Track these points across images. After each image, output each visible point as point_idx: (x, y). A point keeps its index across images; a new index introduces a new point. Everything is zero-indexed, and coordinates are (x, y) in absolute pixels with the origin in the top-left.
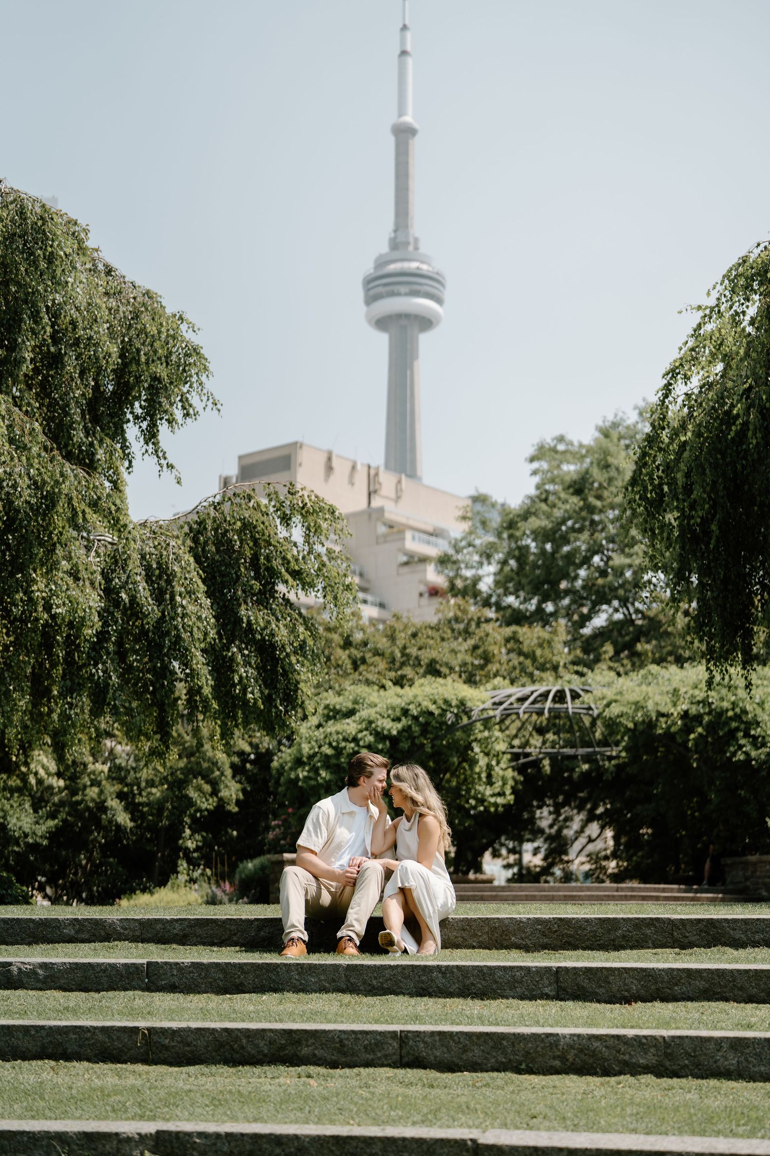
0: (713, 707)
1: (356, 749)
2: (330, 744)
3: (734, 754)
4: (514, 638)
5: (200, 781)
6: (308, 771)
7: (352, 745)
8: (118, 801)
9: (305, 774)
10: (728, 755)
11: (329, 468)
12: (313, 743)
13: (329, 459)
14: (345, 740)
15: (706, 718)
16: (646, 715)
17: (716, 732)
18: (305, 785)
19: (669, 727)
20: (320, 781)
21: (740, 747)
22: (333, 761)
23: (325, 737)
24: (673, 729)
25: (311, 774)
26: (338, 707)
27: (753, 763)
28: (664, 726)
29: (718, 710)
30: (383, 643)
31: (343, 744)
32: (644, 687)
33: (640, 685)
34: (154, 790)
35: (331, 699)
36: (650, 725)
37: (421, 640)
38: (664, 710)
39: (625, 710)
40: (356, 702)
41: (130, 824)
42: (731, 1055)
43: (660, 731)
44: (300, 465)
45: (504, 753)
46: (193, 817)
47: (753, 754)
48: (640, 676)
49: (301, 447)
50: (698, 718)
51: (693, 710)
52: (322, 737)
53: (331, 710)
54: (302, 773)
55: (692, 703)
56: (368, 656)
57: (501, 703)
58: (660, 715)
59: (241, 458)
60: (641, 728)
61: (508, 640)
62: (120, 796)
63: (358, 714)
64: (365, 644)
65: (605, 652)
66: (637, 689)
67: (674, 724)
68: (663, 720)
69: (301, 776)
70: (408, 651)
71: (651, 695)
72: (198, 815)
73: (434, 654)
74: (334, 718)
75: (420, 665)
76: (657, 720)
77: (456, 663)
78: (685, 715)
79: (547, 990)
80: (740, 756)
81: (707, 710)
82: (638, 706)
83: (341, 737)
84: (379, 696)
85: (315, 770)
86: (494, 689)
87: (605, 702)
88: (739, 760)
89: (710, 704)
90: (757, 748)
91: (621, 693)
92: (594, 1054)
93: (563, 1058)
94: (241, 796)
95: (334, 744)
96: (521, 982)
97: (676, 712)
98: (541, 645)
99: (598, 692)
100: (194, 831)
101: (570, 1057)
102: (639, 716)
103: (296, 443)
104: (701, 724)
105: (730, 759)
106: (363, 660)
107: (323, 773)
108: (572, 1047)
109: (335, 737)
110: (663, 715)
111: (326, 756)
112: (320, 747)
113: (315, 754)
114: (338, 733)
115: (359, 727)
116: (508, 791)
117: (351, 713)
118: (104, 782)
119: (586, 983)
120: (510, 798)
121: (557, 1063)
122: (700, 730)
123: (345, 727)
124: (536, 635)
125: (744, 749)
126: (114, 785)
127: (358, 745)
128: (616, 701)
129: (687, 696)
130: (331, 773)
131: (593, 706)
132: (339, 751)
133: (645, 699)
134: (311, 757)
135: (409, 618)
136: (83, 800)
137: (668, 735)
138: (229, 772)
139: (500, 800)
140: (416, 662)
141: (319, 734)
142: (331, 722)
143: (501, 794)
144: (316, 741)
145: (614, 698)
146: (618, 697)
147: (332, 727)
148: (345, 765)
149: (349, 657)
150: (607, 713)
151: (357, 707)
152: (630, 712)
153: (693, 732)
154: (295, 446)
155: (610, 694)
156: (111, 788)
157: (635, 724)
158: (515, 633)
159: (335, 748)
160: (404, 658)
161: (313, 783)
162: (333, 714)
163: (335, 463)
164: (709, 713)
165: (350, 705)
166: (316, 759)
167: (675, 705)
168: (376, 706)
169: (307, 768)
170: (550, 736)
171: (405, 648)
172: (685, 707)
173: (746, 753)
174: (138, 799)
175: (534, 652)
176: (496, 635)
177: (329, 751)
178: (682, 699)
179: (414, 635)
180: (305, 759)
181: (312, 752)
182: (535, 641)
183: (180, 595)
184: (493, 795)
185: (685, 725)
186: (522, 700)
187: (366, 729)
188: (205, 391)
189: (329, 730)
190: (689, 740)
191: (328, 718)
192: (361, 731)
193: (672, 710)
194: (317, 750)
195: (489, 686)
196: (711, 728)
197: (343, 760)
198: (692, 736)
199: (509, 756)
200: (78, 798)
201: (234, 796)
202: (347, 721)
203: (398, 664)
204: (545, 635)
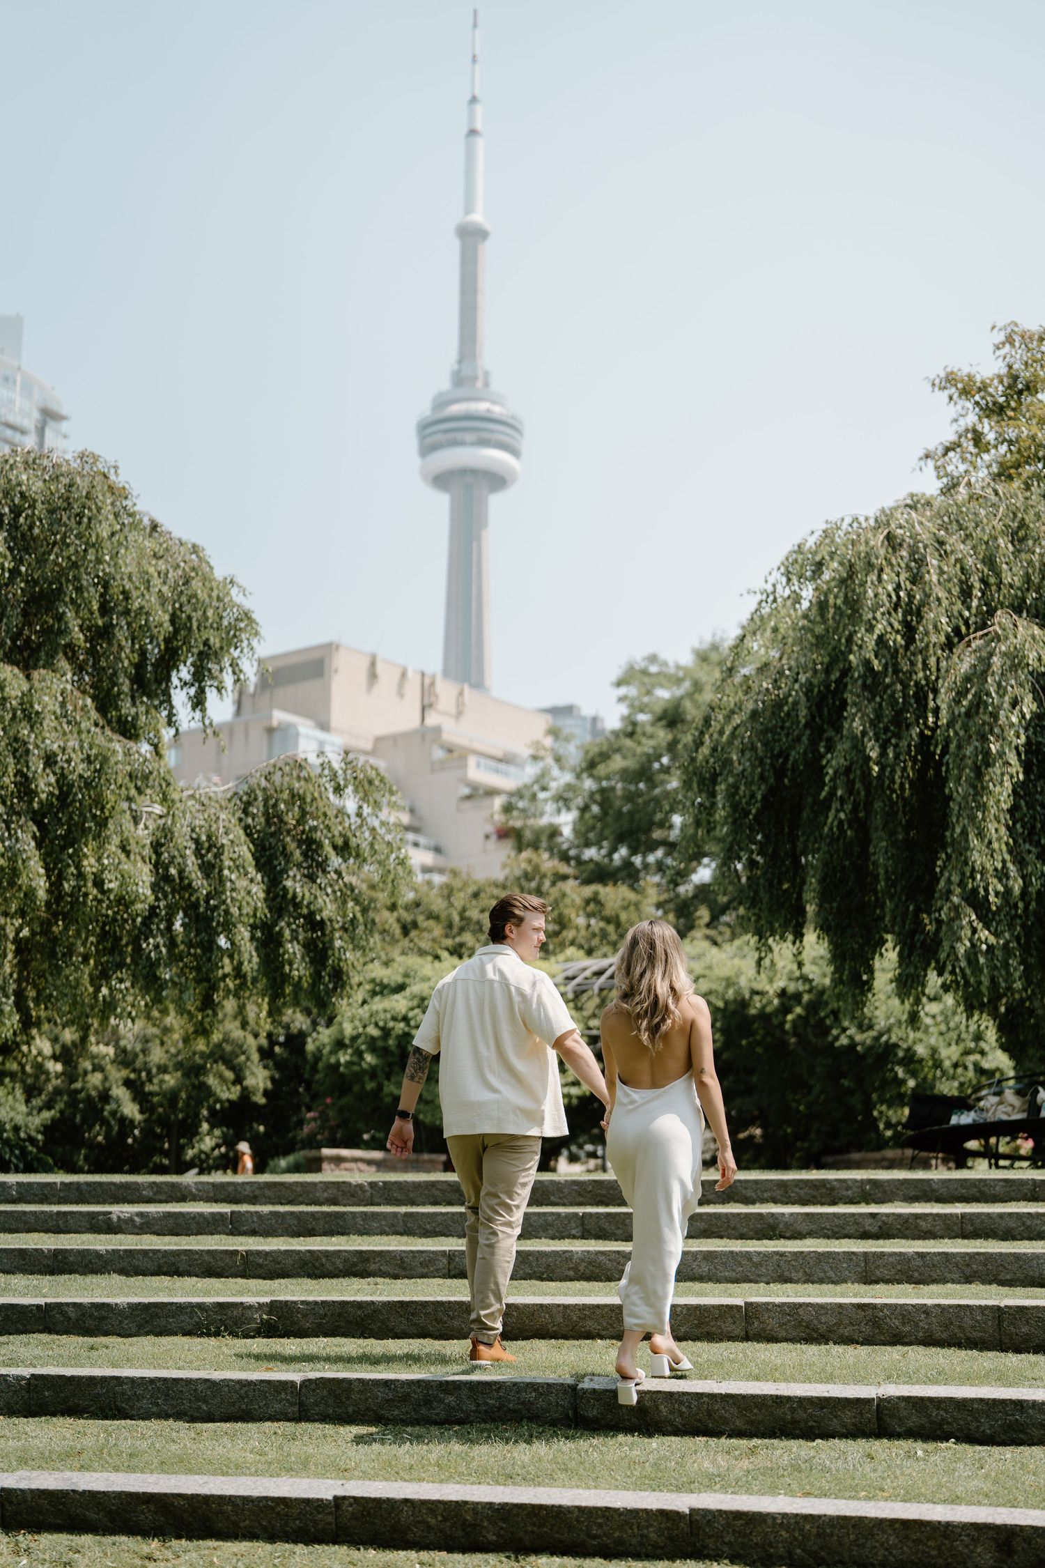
0: (814, 984)
1: (407, 1029)
2: (376, 1025)
3: (837, 1038)
4: (595, 899)
5: (222, 1068)
6: (351, 1055)
7: (402, 1025)
8: (124, 1089)
9: (348, 1058)
10: (830, 1038)
11: (373, 676)
12: (357, 1023)
13: (373, 664)
14: (394, 1019)
15: (806, 998)
16: (738, 992)
17: (817, 1013)
18: (347, 1072)
19: (764, 1007)
20: (364, 1066)
21: (844, 1030)
22: (380, 1044)
23: (371, 1016)
24: (769, 1009)
25: (355, 1059)
26: (386, 981)
27: (859, 1048)
28: (758, 1005)
29: (820, 988)
30: (438, 905)
31: (391, 1024)
32: (737, 961)
33: (732, 958)
34: (167, 1077)
35: (377, 971)
36: (743, 1004)
38: (757, 987)
39: (714, 986)
40: (406, 975)
41: (138, 1117)
42: (704, 1264)
43: (753, 1011)
44: (336, 671)
46: (212, 1111)
47: (858, 1038)
48: (734, 947)
49: (337, 649)
50: (797, 997)
51: (792, 988)
52: (367, 1015)
53: (377, 985)
54: (344, 1058)
55: (790, 979)
56: (420, 919)
57: (574, 978)
58: (755, 992)
60: (732, 1007)
61: (588, 902)
62: (128, 1083)
63: (408, 990)
64: (417, 904)
65: (700, 918)
66: (729, 963)
67: (770, 1002)
68: (757, 998)
69: (342, 1060)
70: (467, 914)
71: (744, 969)
72: (218, 1106)
74: (381, 993)
75: (481, 930)
76: (751, 998)
78: (783, 993)
79: (574, 1232)
80: (844, 1041)
81: (807, 987)
82: (729, 982)
83: (389, 1016)
84: (434, 969)
85: (359, 1054)
86: (567, 960)
88: (842, 1046)
89: (811, 981)
90: (863, 1032)
91: (710, 967)
92: (599, 1266)
93: (576, 1269)
94: (269, 1085)
95: (381, 1024)
96: (552, 1225)
97: (772, 989)
98: (625, 908)
100: (212, 1127)
101: (582, 1268)
102: (730, 994)
103: (330, 644)
105: (832, 1043)
106: (415, 925)
107: (369, 1058)
108: (583, 1261)
109: (382, 1016)
111: (373, 1039)
112: (365, 1027)
113: (359, 1036)
114: (385, 1011)
115: (410, 1004)
117: (400, 988)
118: (109, 1067)
119: (606, 1226)
121: (571, 1273)
122: (798, 1010)
123: (394, 1004)
124: (620, 896)
125: (848, 1033)
126: (119, 1070)
127: (408, 1025)
128: (704, 976)
129: (786, 971)
130: (378, 1057)
132: (386, 1032)
133: (738, 975)
134: (354, 1039)
135: (469, 875)
136: (83, 1089)
137: (763, 1016)
138: (255, 1057)
140: (477, 927)
141: (364, 1012)
142: (377, 998)
144: (361, 1020)
146: (707, 972)
147: (378, 1004)
148: (393, 1048)
149: (398, 920)
151: (407, 981)
152: (720, 989)
153: (791, 1013)
154: (330, 647)
156: (117, 1075)
157: (726, 1003)
158: (596, 893)
159: (383, 1029)
160: (464, 923)
161: (356, 1068)
162: (381, 989)
163: (380, 669)
164: (810, 991)
165: (400, 980)
166: (360, 1041)
167: (771, 981)
168: (429, 979)
169: (349, 1051)
171: (464, 910)
172: (782, 984)
173: (851, 1038)
174: (149, 1088)
175: (617, 917)
176: (574, 896)
177: (374, 1032)
178: (779, 976)
179: (476, 895)
180: (347, 1041)
181: (355, 1033)
182: (619, 903)
183: (229, 868)
186: (599, 974)
187: (419, 1007)
188: (256, 656)
189: (374, 1008)
190: (785, 1022)
191: (374, 993)
192: (412, 1009)
193: (768, 988)
194: (361, 1030)
195: (561, 957)
196: (813, 1007)
197: (391, 1042)
198: (790, 1017)
200: (78, 1085)
201: (261, 1086)
202: (397, 997)
203: (455, 930)
204: (632, 896)
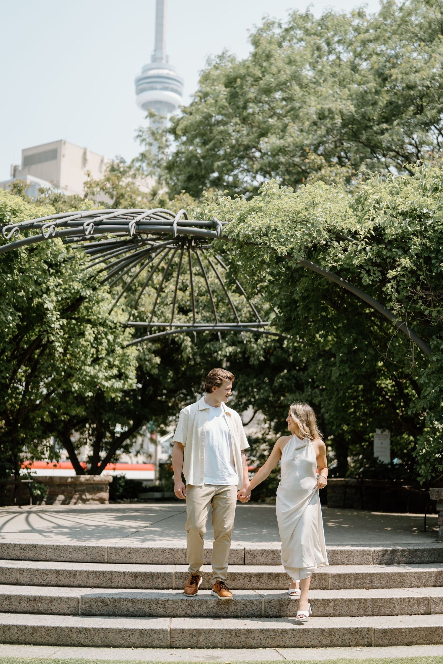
11: (85, 160)
13: (85, 154)
44: (64, 156)
45: (125, 326)
49: (64, 143)
59: (23, 151)
103: (61, 141)
104: (406, 252)
110: (339, 237)
116: (132, 374)
120: (133, 382)
122: (406, 262)
139: (118, 384)
143: (120, 376)
150: (242, 229)
153: (393, 268)
154: (60, 143)
163: (88, 156)
172: (380, 220)
184: (107, 379)
185: (379, 254)
198: (392, 274)
199: (132, 330)
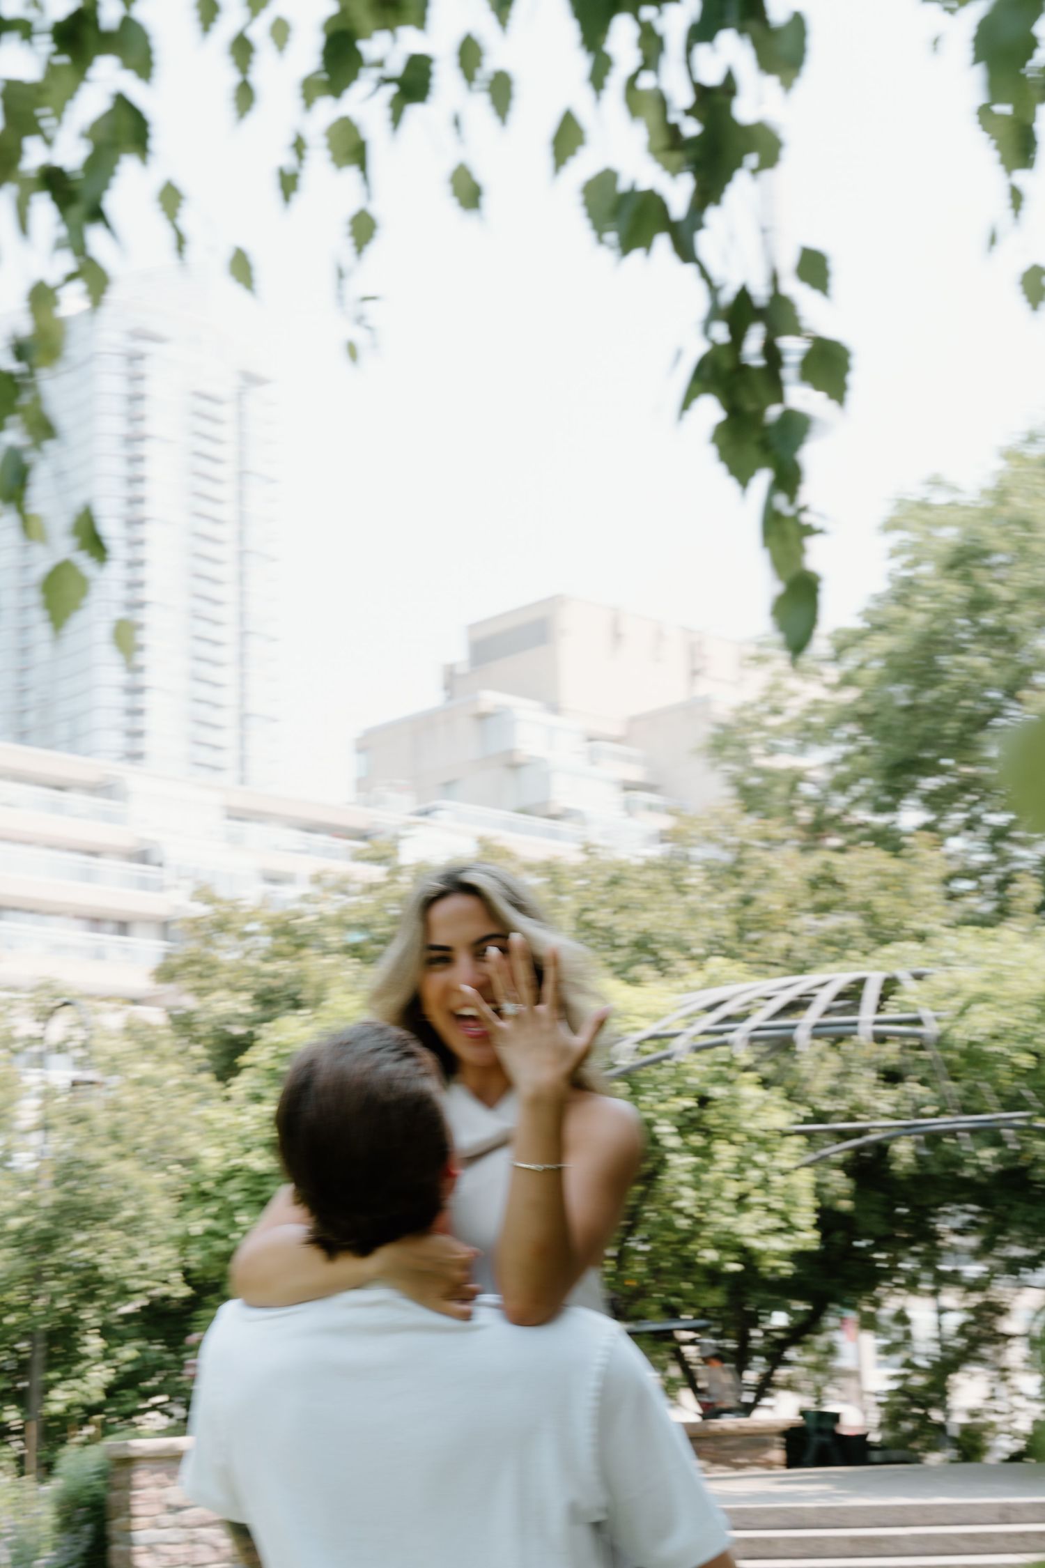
6: (216, 1217)
9: (209, 1223)
11: (617, 636)
13: (616, 621)
25: (219, 1226)
37: (622, 893)
39: (1007, 1019)
57: (743, 1017)
59: (472, 627)
61: (815, 884)
73: (646, 921)
77: (696, 937)
87: (957, 1002)
91: (1001, 977)
98: (884, 888)
99: (940, 979)
116: (807, 1221)
131: (926, 1014)
139: (783, 1244)
145: (975, 988)
146: (993, 988)
150: (961, 1032)
152: (1025, 1026)
155: (969, 978)
163: (625, 627)
166: (233, 1184)
170: (913, 1088)
184: (761, 1234)
199: (800, 1141)
204: (894, 866)
